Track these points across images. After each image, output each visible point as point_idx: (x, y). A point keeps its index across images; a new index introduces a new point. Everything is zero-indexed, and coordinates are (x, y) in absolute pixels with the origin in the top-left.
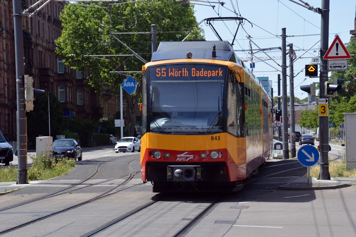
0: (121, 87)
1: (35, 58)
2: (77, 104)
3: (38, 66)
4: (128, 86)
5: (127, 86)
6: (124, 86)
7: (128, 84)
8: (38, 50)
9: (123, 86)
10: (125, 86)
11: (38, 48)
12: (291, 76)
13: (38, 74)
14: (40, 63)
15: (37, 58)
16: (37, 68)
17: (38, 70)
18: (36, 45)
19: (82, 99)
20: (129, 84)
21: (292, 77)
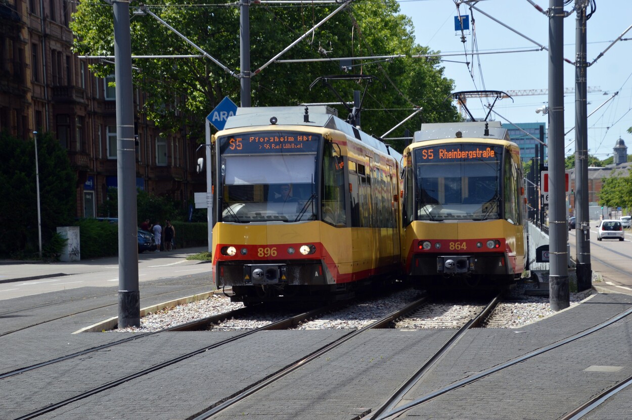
0: (207, 123)
1: (43, 66)
2: (156, 163)
3: (49, 83)
4: (222, 120)
5: (219, 120)
6: (213, 120)
7: (222, 116)
8: (48, 48)
9: (210, 119)
10: (216, 120)
11: (47, 44)
12: (580, 62)
13: (50, 98)
14: (54, 76)
15: (46, 66)
16: (48, 86)
17: (50, 90)
18: (45, 37)
19: (165, 154)
20: (224, 114)
21: (582, 65)
